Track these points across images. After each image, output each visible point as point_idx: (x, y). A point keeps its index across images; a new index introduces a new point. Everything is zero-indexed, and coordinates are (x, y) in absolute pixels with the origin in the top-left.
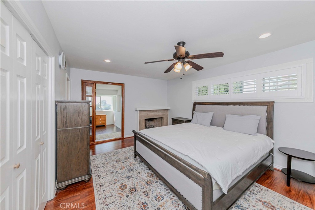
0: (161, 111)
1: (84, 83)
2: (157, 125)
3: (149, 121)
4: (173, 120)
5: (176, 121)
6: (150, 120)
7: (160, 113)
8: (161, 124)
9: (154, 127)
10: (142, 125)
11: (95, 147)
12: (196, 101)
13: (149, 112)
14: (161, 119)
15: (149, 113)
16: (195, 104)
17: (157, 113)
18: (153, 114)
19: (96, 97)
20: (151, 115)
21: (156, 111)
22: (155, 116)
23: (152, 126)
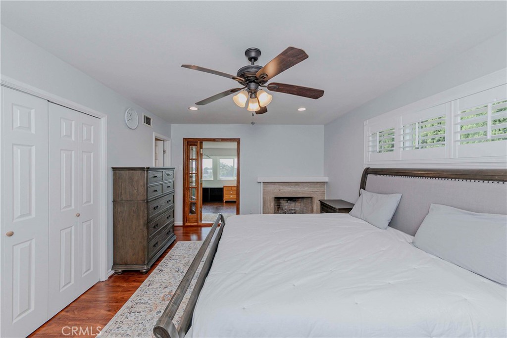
0: (309, 184)
1: (189, 143)
2: (304, 210)
3: (289, 202)
4: (321, 204)
5: (326, 208)
6: (291, 200)
7: (307, 188)
8: (310, 209)
9: (295, 213)
10: (269, 207)
11: (201, 230)
12: (372, 167)
13: (281, 185)
14: (310, 199)
15: (281, 187)
16: (368, 172)
17: (299, 189)
18: (290, 189)
19: (203, 160)
20: (287, 192)
21: (297, 183)
22: (296, 193)
23: (293, 212)
